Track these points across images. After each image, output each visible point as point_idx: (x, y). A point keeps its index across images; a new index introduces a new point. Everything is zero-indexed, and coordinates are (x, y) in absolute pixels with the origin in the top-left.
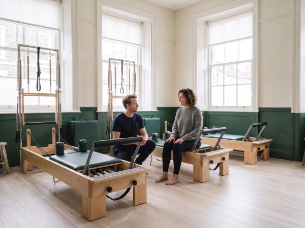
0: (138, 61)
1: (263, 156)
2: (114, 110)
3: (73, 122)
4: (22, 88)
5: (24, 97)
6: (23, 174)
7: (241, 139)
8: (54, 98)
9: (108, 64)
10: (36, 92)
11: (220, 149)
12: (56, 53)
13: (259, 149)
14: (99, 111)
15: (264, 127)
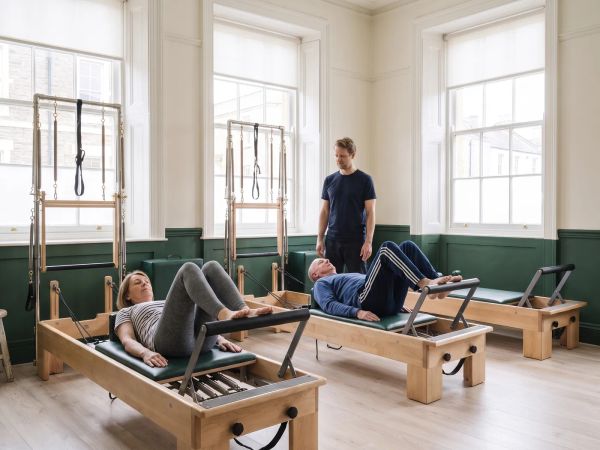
0: (291, 124)
1: (566, 341)
2: (240, 234)
3: (151, 262)
4: (41, 190)
5: (47, 209)
6: (40, 383)
7: (515, 302)
8: (111, 211)
9: (225, 132)
10: (73, 197)
11: (466, 326)
12: (116, 110)
13: (555, 324)
14: (206, 236)
15: (568, 273)
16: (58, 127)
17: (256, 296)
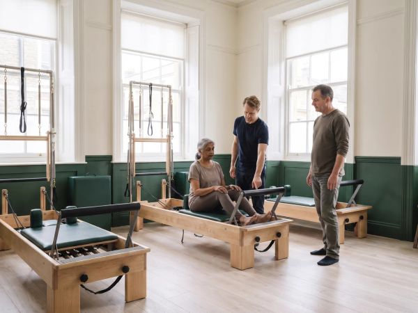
0: (180, 84)
2: (137, 160)
3: (74, 177)
8: (44, 143)
9: (128, 89)
11: (276, 219)
12: (48, 75)
13: (347, 220)
14: (115, 160)
15: (359, 186)
16: (7, 86)
17: (149, 202)
